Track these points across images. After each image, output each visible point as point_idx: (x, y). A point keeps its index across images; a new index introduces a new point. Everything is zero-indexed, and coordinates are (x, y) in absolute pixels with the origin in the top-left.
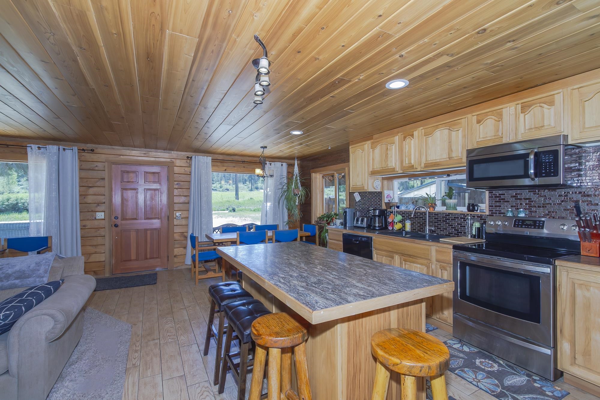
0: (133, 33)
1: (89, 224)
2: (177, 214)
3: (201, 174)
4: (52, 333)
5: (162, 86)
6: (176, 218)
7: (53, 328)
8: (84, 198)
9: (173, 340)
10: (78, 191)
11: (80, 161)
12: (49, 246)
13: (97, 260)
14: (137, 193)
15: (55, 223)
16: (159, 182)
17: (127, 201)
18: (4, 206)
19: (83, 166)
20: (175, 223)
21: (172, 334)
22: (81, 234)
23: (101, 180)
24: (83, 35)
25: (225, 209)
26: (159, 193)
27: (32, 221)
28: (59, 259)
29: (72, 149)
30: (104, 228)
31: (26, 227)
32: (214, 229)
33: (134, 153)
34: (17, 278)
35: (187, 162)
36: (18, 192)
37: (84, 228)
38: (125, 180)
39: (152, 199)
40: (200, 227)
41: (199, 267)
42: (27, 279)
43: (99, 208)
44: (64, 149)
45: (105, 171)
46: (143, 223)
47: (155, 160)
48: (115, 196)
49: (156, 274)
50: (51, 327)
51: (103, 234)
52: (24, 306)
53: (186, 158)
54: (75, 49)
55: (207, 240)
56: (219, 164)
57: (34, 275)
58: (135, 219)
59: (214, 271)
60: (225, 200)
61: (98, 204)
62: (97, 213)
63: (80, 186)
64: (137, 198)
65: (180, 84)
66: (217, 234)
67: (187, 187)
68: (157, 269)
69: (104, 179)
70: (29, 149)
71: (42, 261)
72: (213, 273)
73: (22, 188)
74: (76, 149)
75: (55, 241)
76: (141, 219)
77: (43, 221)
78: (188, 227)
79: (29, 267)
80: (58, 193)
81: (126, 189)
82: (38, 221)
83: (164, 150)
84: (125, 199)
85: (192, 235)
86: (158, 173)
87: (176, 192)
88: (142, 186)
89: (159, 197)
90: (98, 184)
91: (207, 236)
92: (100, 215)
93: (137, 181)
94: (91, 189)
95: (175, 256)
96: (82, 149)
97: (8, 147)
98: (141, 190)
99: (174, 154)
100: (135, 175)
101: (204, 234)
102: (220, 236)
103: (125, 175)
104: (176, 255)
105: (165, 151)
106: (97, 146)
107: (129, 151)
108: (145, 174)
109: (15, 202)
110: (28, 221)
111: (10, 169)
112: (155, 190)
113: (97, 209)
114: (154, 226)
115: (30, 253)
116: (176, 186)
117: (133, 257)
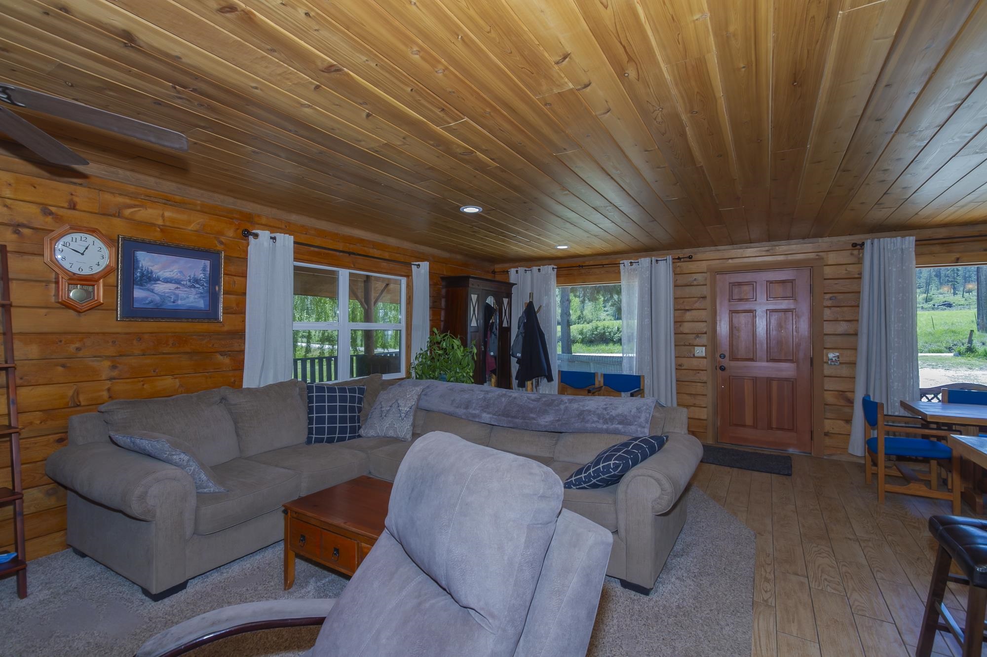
0: (773, 51)
1: (686, 363)
2: (831, 355)
3: (887, 275)
4: (658, 503)
5: (816, 121)
6: (827, 363)
7: (659, 498)
8: (680, 326)
9: (836, 592)
10: (672, 316)
11: (675, 274)
12: (641, 388)
13: (696, 417)
14: (755, 317)
15: (648, 359)
16: (793, 297)
17: (738, 330)
18: (594, 335)
19: (678, 281)
20: (827, 372)
21: (832, 579)
22: (676, 376)
23: (701, 299)
24: (697, 92)
25: (943, 348)
26: (794, 317)
27: (625, 355)
28: (660, 408)
29: (666, 260)
30: (706, 370)
31: (618, 361)
32: (924, 393)
33: (750, 252)
34: (620, 423)
35: (852, 254)
36: (604, 320)
37: (680, 368)
38: (735, 297)
39: (780, 326)
40: (884, 384)
41: (886, 467)
42: (629, 426)
43: (698, 341)
44: (657, 261)
45: (706, 285)
46: (763, 368)
47: (785, 259)
48: (720, 323)
49: (789, 458)
50: (658, 495)
51: (705, 379)
52: (631, 459)
53: (851, 247)
54: (684, 117)
55: (902, 412)
56: (936, 248)
57: (636, 423)
58: (752, 360)
59: (928, 483)
60: (940, 328)
61: (698, 335)
62: (696, 348)
63: (675, 310)
64: (754, 325)
65: (853, 107)
66: (929, 404)
67: (853, 303)
68: (791, 450)
69: (704, 298)
70: (622, 266)
71: (642, 407)
72: (924, 488)
73: (608, 315)
74: (669, 258)
75: (647, 383)
76: (761, 360)
77: (635, 355)
78: (854, 382)
79: (631, 411)
80: (650, 320)
81: (737, 312)
82: (630, 355)
83: (804, 238)
84: (736, 327)
85: (867, 399)
86: (792, 281)
87: (827, 313)
88: (762, 306)
89: (794, 322)
90: (697, 305)
91: (903, 405)
92: (700, 351)
93: (755, 297)
94: (688, 314)
95: (826, 434)
96: (677, 257)
97: (603, 267)
98: (760, 310)
99: (824, 242)
100: (750, 287)
101: (896, 400)
102: (943, 409)
103: (736, 290)
104: (828, 432)
105: (806, 240)
106: (695, 250)
107: (742, 250)
108: (768, 284)
109: (602, 331)
110: (621, 355)
111: (598, 292)
112: (785, 311)
113: (696, 343)
114: (784, 374)
115: (623, 394)
116: (829, 303)
117: (749, 421)
